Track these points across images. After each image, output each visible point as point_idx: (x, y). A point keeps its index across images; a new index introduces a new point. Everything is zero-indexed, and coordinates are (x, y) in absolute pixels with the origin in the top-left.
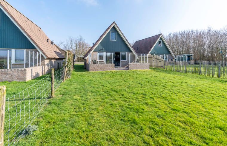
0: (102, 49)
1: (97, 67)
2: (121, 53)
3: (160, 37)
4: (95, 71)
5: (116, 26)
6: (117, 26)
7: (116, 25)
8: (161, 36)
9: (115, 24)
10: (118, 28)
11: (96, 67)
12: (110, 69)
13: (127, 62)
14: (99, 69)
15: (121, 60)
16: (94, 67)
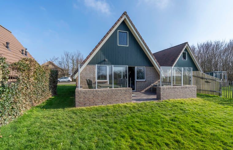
0: (104, 61)
1: (94, 95)
2: (136, 67)
3: (185, 47)
4: (90, 105)
5: (127, 20)
6: (130, 20)
7: (128, 18)
8: (187, 45)
9: (127, 16)
10: (132, 24)
11: (91, 97)
12: (123, 101)
13: (146, 83)
14: (97, 101)
15: (136, 80)
16: (86, 96)
